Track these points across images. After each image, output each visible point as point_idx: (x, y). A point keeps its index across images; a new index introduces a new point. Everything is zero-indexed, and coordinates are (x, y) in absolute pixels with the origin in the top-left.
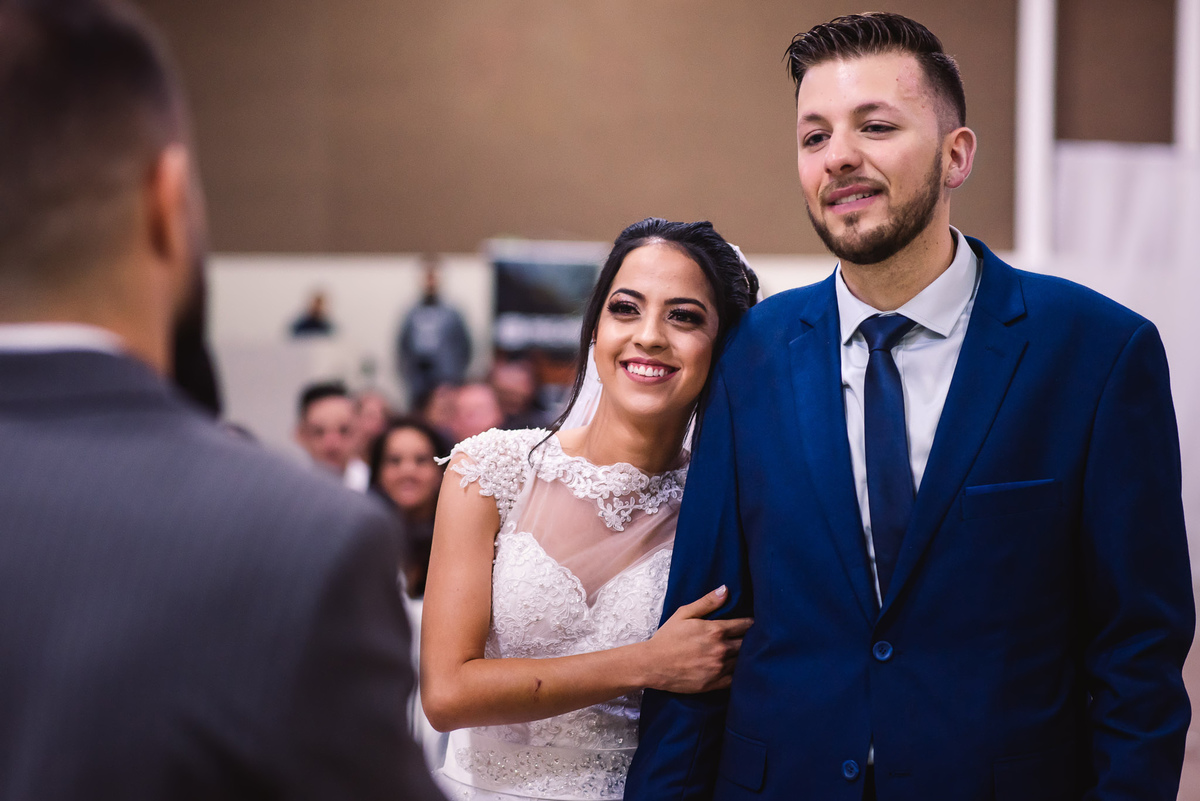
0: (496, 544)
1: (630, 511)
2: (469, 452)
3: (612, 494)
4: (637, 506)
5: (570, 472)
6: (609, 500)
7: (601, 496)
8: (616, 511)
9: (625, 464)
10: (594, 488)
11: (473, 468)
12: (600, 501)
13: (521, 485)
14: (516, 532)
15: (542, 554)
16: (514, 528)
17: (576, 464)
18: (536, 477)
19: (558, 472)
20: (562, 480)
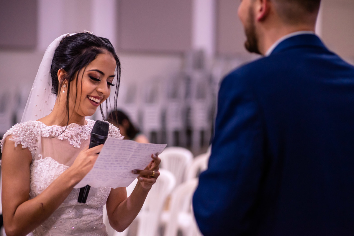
1: (80, 140)
2: (14, 134)
3: (72, 136)
5: (53, 131)
6: (72, 138)
7: (69, 137)
8: (75, 141)
9: (73, 124)
10: (66, 135)
11: (18, 138)
12: (69, 139)
13: (36, 141)
14: (43, 158)
15: (58, 164)
16: (42, 157)
17: (54, 128)
18: (41, 137)
19: (49, 133)
20: (52, 135)
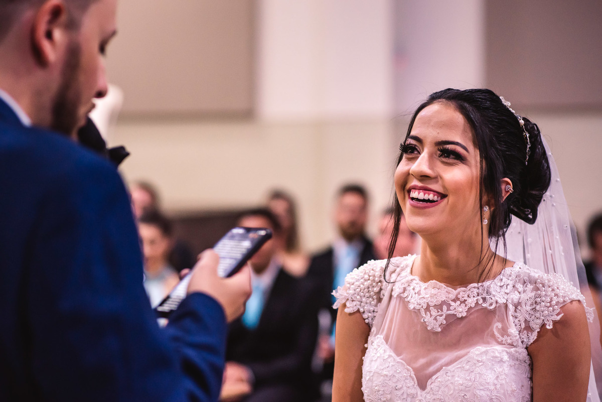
0: (366, 345)
1: (444, 317)
3: (428, 305)
4: (449, 312)
5: (408, 289)
6: (428, 309)
10: (418, 301)
12: (423, 310)
14: (376, 334)
17: (413, 282)
19: (400, 289)
20: (402, 295)
